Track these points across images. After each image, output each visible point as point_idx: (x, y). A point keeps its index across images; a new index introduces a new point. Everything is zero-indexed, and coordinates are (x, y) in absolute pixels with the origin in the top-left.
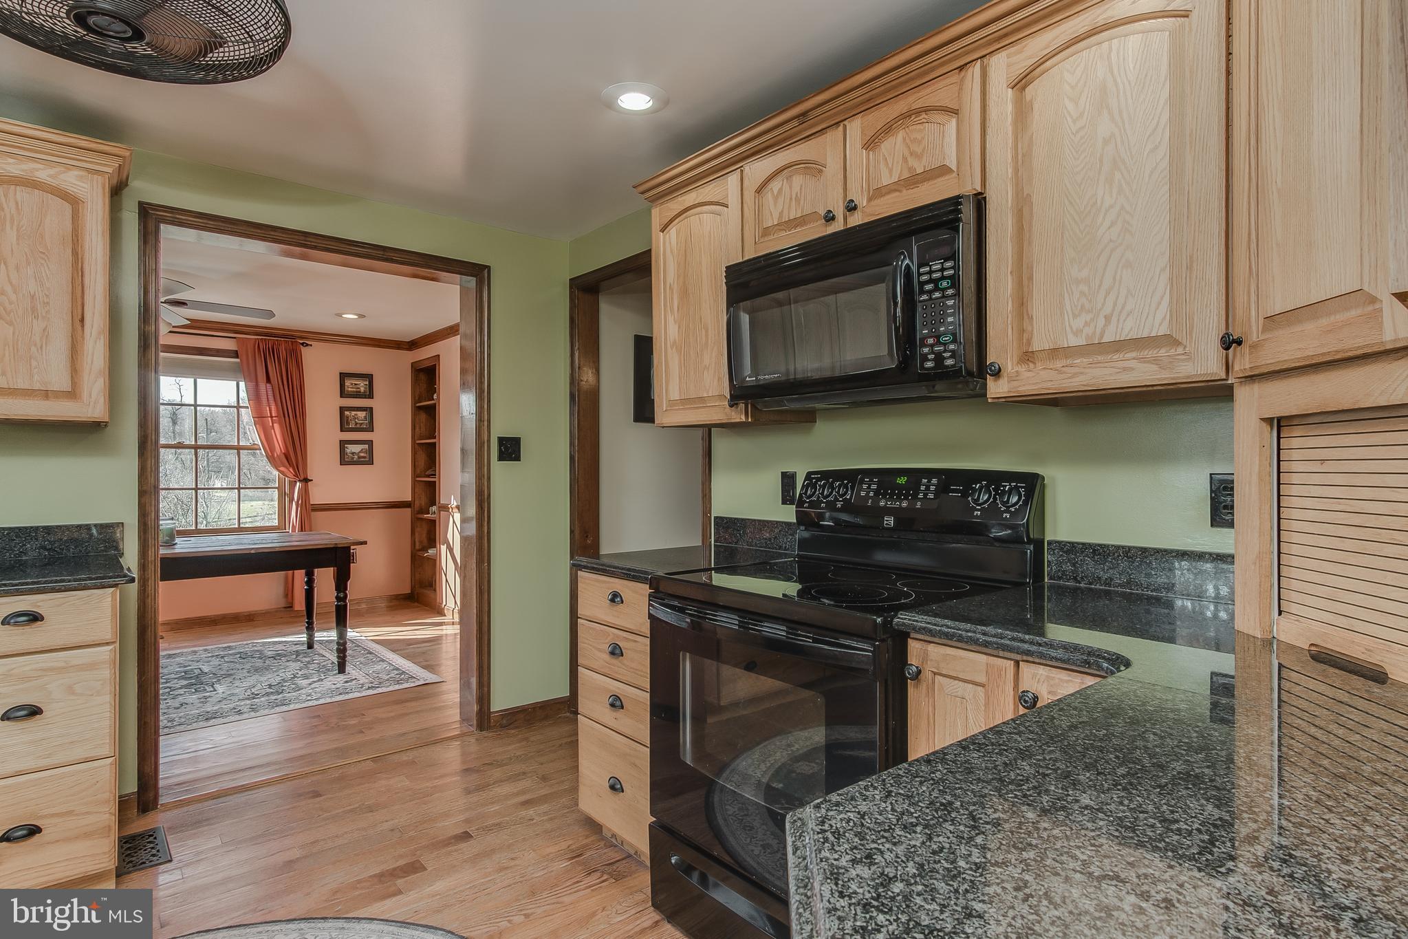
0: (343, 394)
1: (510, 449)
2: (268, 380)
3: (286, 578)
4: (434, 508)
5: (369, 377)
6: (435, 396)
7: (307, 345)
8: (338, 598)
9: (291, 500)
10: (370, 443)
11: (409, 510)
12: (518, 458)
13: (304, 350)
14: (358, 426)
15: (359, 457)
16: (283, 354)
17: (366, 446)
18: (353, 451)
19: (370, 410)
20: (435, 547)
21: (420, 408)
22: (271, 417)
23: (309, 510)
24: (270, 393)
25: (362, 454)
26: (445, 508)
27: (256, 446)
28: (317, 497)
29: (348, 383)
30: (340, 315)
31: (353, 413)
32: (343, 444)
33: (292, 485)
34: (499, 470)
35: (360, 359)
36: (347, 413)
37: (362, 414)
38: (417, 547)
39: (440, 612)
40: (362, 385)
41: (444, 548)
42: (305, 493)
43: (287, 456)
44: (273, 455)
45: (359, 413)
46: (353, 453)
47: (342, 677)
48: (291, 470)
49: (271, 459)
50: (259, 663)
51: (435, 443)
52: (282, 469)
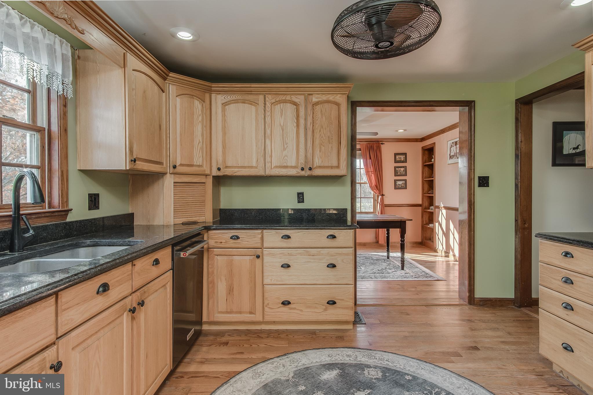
0: (396, 162)
1: (484, 182)
2: (370, 158)
3: (376, 231)
4: (432, 207)
5: (405, 154)
6: (433, 160)
7: (383, 144)
8: (401, 240)
9: (378, 203)
10: (406, 180)
11: (420, 208)
12: (488, 186)
13: (382, 146)
14: (401, 174)
15: (401, 186)
16: (375, 148)
17: (404, 182)
18: (399, 184)
19: (405, 167)
20: (433, 223)
21: (425, 165)
22: (371, 172)
23: (384, 206)
24: (371, 163)
25: (402, 185)
26: (438, 207)
27: (366, 183)
28: (386, 202)
29: (397, 157)
30: (397, 131)
31: (399, 169)
32: (395, 181)
33: (378, 197)
34: (479, 191)
35: (401, 148)
36: (397, 169)
37: (402, 169)
38: (424, 223)
39: (436, 251)
40: (402, 158)
41: (437, 224)
42: (382, 200)
43: (376, 186)
44: (372, 185)
45: (401, 169)
46: (399, 185)
47: (403, 271)
48: (378, 191)
49: (371, 187)
50: (372, 261)
51: (433, 180)
52: (375, 191)
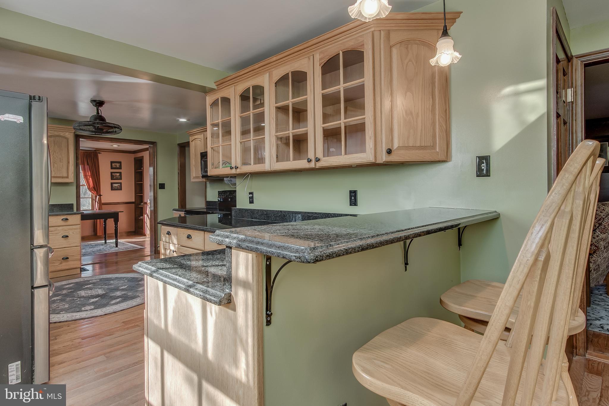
0: (112, 168)
1: (162, 186)
2: (88, 164)
3: (95, 223)
4: (142, 204)
5: (120, 163)
6: (142, 168)
7: (100, 153)
8: (115, 227)
9: (96, 202)
10: (121, 183)
11: (134, 204)
12: (164, 188)
13: (99, 154)
14: (117, 178)
15: (117, 188)
16: (92, 156)
17: (120, 184)
18: (115, 186)
19: (120, 173)
20: (143, 216)
21: (137, 172)
22: (89, 176)
23: (101, 204)
24: (88, 168)
25: (118, 187)
26: (146, 203)
27: (83, 185)
28: (103, 201)
29: (113, 165)
30: (112, 146)
31: (115, 174)
32: (112, 184)
33: (96, 197)
34: (160, 191)
35: (117, 157)
36: (113, 174)
37: (118, 174)
38: (137, 216)
39: (145, 235)
40: (118, 165)
41: (146, 216)
42: (100, 199)
43: (94, 188)
44: (89, 187)
45: (117, 174)
46: (115, 187)
47: (116, 249)
48: (95, 192)
51: (142, 183)
52: (92, 192)
